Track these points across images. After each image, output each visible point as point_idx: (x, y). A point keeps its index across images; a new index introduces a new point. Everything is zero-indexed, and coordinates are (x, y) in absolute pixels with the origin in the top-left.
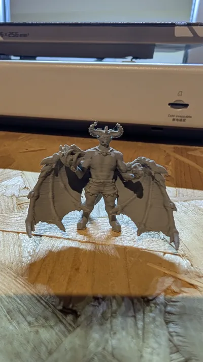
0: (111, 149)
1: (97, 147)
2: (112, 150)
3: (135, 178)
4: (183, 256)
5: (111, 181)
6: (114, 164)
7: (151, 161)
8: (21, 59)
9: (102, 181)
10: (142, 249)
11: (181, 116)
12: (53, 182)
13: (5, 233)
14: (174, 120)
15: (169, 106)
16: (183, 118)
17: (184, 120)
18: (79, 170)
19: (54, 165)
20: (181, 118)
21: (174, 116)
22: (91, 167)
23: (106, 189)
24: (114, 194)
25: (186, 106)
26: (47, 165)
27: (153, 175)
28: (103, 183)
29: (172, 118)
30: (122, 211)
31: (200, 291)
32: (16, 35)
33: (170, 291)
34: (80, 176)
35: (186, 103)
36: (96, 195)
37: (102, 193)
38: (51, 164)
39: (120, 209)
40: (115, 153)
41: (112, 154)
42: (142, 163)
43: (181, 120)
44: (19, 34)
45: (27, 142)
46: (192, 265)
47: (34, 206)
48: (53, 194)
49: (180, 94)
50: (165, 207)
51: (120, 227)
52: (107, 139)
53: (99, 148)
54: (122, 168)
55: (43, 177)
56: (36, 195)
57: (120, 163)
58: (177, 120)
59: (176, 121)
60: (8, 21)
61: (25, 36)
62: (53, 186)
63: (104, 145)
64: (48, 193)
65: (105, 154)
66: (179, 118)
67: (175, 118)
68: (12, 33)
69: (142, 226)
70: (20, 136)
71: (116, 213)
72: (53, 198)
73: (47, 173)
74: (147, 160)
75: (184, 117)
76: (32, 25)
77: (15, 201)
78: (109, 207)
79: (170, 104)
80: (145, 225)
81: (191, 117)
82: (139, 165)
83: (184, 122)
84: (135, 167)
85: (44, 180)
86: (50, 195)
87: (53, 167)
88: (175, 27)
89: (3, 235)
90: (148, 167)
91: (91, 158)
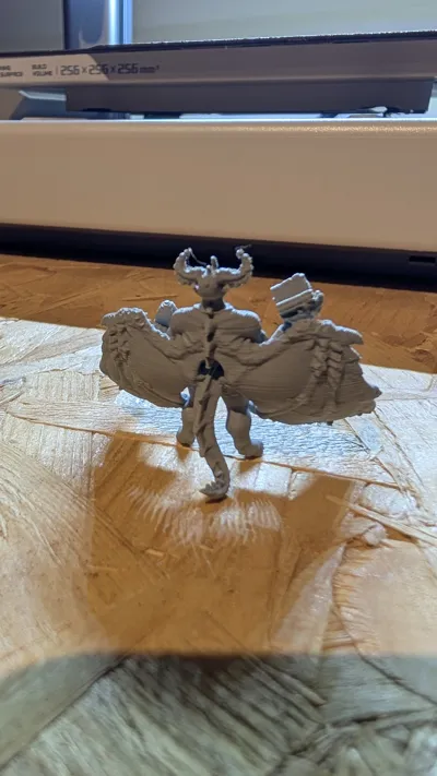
4: (405, 490)
8: (145, 118)
10: (324, 472)
13: (69, 431)
31: (419, 547)
32: (133, 70)
33: (359, 543)
44: (139, 67)
45: (142, 283)
46: (418, 506)
60: (128, 41)
61: (149, 70)
68: (125, 66)
70: (128, 271)
76: (162, 47)
77: (98, 383)
89: (65, 434)
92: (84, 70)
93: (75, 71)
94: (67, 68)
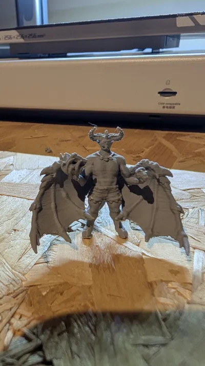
0: (113, 153)
1: (98, 152)
2: (114, 155)
3: (140, 182)
5: (115, 186)
6: (117, 169)
7: (155, 163)
9: (106, 187)
11: (170, 104)
12: (55, 191)
14: (164, 107)
15: (159, 95)
16: (172, 106)
17: (174, 107)
18: (81, 178)
19: (55, 175)
20: (170, 105)
21: (164, 104)
22: (93, 173)
23: (110, 195)
24: (119, 200)
25: (175, 93)
26: (47, 175)
27: (158, 178)
28: (107, 190)
29: (163, 105)
30: (128, 216)
32: (34, 36)
34: (82, 184)
35: (174, 91)
36: (100, 202)
37: (106, 199)
38: (52, 173)
39: (125, 214)
40: (117, 158)
41: (115, 159)
42: (146, 166)
43: (170, 108)
44: (37, 35)
47: (37, 219)
48: (56, 204)
49: (168, 83)
50: (171, 210)
51: (126, 233)
52: (108, 144)
53: (100, 153)
54: (125, 172)
55: (44, 187)
56: (38, 206)
57: (122, 168)
58: (167, 107)
59: (166, 109)
61: (42, 36)
62: (55, 196)
63: (106, 150)
64: (51, 203)
65: (107, 160)
66: (169, 105)
67: (165, 105)
68: (31, 35)
69: (150, 231)
71: (122, 219)
72: (56, 207)
73: (48, 183)
74: (150, 162)
75: (173, 104)
78: (114, 214)
79: (159, 93)
80: (152, 230)
81: (180, 104)
82: (143, 169)
83: (173, 109)
84: (139, 171)
85: (45, 190)
86: (53, 205)
87: (54, 177)
88: (177, 18)
90: (152, 169)
91: (93, 164)
92: (14, 37)
93: (10, 38)
94: (7, 36)
